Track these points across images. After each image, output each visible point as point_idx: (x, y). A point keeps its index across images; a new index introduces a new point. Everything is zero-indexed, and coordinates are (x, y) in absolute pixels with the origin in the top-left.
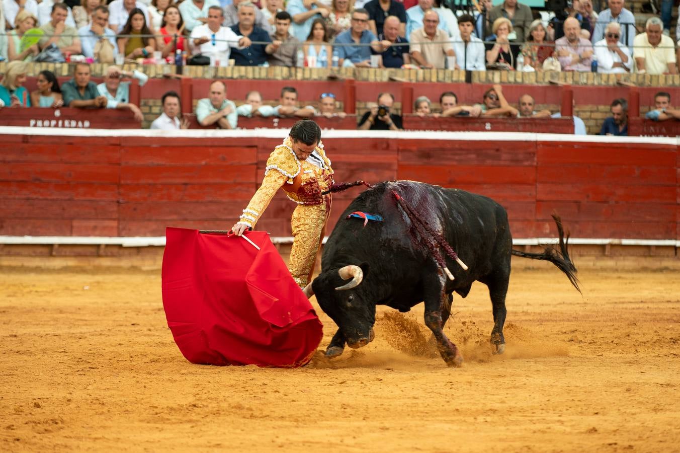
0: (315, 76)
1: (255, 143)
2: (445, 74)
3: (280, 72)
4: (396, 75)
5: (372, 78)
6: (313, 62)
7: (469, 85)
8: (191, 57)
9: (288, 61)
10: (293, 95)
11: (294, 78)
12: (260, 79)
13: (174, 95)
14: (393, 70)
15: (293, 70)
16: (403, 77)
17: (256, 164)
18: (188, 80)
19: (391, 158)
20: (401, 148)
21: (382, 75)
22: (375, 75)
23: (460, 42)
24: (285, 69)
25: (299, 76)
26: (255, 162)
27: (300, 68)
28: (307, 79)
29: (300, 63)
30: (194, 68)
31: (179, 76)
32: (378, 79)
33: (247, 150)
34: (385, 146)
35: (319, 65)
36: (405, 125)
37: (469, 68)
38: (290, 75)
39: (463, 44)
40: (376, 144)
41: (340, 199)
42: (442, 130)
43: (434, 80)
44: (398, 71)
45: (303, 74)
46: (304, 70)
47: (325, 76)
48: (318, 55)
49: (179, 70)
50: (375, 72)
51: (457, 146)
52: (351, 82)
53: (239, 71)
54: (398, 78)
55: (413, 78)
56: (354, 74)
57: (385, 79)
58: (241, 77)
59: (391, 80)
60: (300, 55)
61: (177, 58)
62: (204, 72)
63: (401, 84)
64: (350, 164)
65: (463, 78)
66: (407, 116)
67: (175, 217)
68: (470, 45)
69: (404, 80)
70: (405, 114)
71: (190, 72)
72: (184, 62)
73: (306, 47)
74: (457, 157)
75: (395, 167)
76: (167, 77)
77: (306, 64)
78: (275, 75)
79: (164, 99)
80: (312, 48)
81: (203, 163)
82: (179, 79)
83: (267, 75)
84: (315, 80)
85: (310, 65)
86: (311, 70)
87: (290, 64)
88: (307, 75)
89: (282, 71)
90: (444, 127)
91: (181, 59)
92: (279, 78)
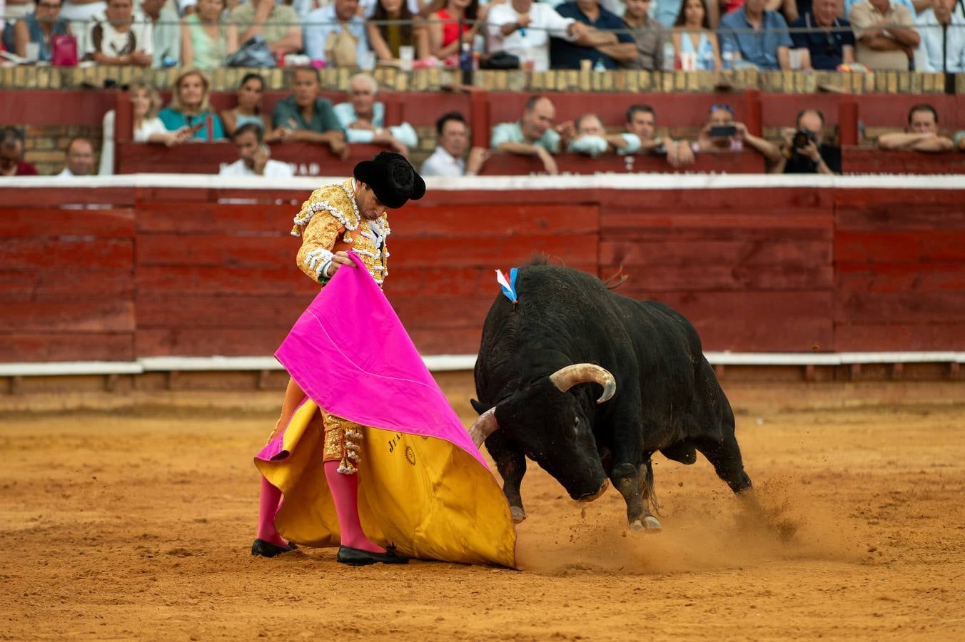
0: (693, 86)
1: (596, 198)
2: (910, 79)
3: (635, 80)
4: (829, 82)
5: (789, 87)
6: (690, 62)
7: (952, 98)
8: (486, 57)
9: (647, 61)
10: (647, 117)
11: (658, 88)
12: (602, 91)
13: (458, 117)
14: (824, 73)
15: (657, 76)
16: (841, 84)
17: (599, 233)
18: (483, 94)
19: (822, 220)
20: (838, 203)
21: (805, 81)
22: (795, 82)
23: (935, 26)
24: (644, 76)
25: (668, 85)
26: (595, 228)
27: (668, 72)
28: (681, 91)
29: (668, 64)
30: (491, 73)
31: (467, 88)
32: (800, 89)
33: (582, 210)
34: (812, 199)
35: (701, 66)
36: (845, 165)
37: (952, 67)
38: (653, 84)
39: (941, 29)
40: (797, 195)
41: (739, 290)
42: (906, 172)
43: (893, 88)
44: (834, 76)
45: (675, 81)
46: (675, 75)
47: (710, 83)
48: (696, 49)
49: (468, 78)
50: (794, 78)
51: (933, 199)
52: (754, 94)
53: (567, 79)
54: (832, 87)
55: (857, 86)
56: (759, 81)
57: (811, 89)
58: (571, 88)
59: (821, 90)
60: (668, 51)
61: (464, 58)
62: (509, 81)
63: (837, 96)
64: (754, 231)
65: (940, 86)
66: (848, 151)
67: (463, 322)
68: (950, 30)
69: (844, 90)
70: (844, 147)
71: (485, 81)
72: (475, 65)
73: (676, 36)
74: (933, 218)
75: (830, 235)
76: (447, 90)
77: (679, 64)
78: (627, 85)
79: (440, 125)
80: (686, 39)
81: (509, 231)
82: (467, 92)
83: (614, 84)
84: (694, 92)
85: (685, 66)
86: (687, 75)
87: (650, 66)
88: (681, 84)
89: (638, 78)
90: (909, 166)
91: (470, 59)
92: (634, 89)
